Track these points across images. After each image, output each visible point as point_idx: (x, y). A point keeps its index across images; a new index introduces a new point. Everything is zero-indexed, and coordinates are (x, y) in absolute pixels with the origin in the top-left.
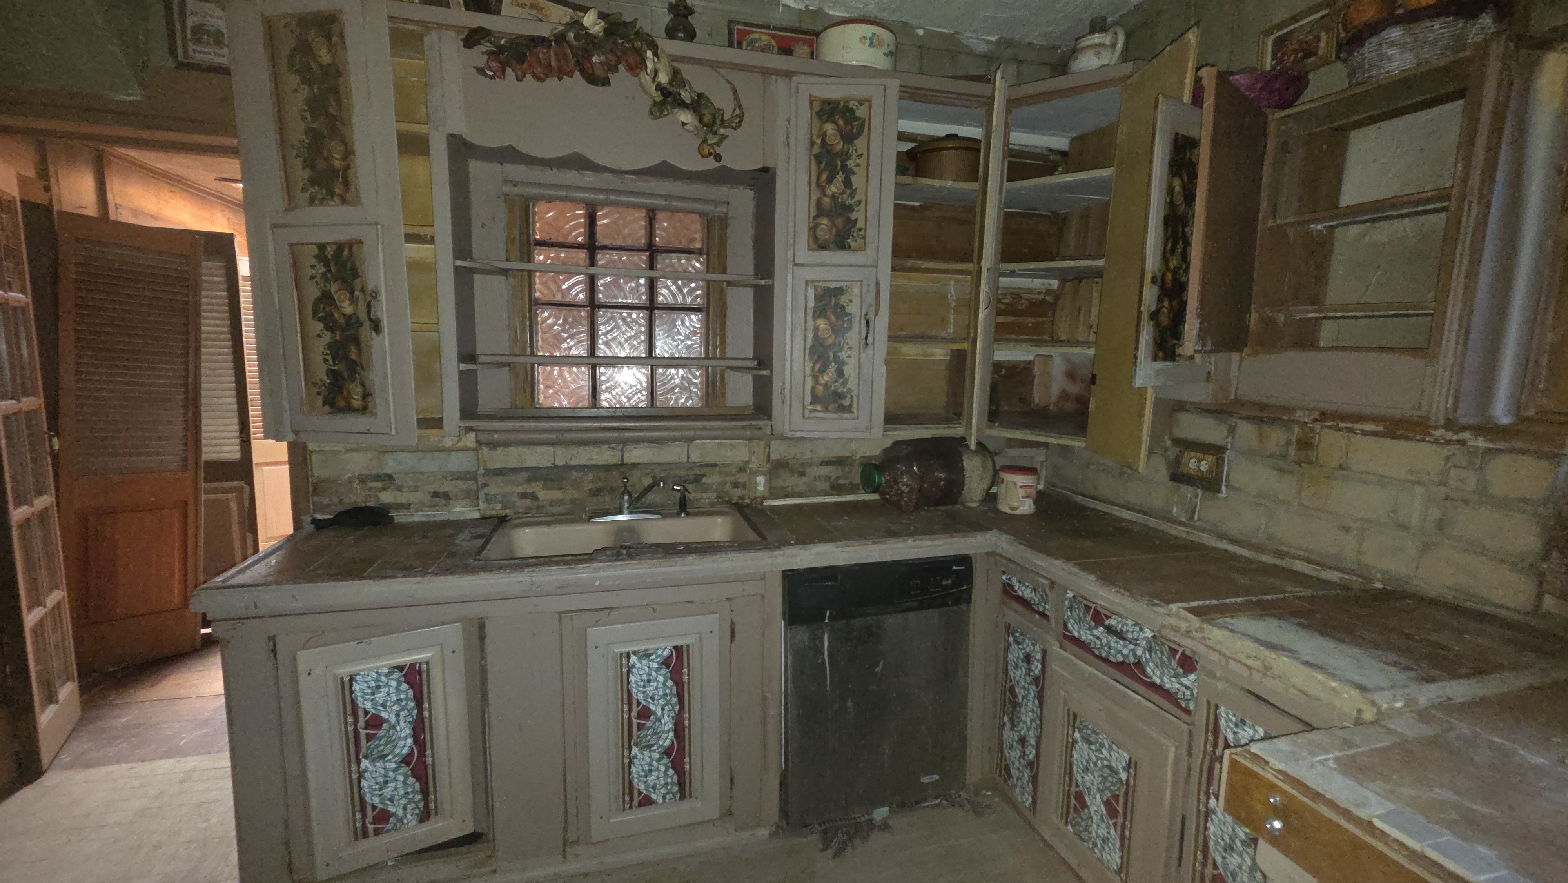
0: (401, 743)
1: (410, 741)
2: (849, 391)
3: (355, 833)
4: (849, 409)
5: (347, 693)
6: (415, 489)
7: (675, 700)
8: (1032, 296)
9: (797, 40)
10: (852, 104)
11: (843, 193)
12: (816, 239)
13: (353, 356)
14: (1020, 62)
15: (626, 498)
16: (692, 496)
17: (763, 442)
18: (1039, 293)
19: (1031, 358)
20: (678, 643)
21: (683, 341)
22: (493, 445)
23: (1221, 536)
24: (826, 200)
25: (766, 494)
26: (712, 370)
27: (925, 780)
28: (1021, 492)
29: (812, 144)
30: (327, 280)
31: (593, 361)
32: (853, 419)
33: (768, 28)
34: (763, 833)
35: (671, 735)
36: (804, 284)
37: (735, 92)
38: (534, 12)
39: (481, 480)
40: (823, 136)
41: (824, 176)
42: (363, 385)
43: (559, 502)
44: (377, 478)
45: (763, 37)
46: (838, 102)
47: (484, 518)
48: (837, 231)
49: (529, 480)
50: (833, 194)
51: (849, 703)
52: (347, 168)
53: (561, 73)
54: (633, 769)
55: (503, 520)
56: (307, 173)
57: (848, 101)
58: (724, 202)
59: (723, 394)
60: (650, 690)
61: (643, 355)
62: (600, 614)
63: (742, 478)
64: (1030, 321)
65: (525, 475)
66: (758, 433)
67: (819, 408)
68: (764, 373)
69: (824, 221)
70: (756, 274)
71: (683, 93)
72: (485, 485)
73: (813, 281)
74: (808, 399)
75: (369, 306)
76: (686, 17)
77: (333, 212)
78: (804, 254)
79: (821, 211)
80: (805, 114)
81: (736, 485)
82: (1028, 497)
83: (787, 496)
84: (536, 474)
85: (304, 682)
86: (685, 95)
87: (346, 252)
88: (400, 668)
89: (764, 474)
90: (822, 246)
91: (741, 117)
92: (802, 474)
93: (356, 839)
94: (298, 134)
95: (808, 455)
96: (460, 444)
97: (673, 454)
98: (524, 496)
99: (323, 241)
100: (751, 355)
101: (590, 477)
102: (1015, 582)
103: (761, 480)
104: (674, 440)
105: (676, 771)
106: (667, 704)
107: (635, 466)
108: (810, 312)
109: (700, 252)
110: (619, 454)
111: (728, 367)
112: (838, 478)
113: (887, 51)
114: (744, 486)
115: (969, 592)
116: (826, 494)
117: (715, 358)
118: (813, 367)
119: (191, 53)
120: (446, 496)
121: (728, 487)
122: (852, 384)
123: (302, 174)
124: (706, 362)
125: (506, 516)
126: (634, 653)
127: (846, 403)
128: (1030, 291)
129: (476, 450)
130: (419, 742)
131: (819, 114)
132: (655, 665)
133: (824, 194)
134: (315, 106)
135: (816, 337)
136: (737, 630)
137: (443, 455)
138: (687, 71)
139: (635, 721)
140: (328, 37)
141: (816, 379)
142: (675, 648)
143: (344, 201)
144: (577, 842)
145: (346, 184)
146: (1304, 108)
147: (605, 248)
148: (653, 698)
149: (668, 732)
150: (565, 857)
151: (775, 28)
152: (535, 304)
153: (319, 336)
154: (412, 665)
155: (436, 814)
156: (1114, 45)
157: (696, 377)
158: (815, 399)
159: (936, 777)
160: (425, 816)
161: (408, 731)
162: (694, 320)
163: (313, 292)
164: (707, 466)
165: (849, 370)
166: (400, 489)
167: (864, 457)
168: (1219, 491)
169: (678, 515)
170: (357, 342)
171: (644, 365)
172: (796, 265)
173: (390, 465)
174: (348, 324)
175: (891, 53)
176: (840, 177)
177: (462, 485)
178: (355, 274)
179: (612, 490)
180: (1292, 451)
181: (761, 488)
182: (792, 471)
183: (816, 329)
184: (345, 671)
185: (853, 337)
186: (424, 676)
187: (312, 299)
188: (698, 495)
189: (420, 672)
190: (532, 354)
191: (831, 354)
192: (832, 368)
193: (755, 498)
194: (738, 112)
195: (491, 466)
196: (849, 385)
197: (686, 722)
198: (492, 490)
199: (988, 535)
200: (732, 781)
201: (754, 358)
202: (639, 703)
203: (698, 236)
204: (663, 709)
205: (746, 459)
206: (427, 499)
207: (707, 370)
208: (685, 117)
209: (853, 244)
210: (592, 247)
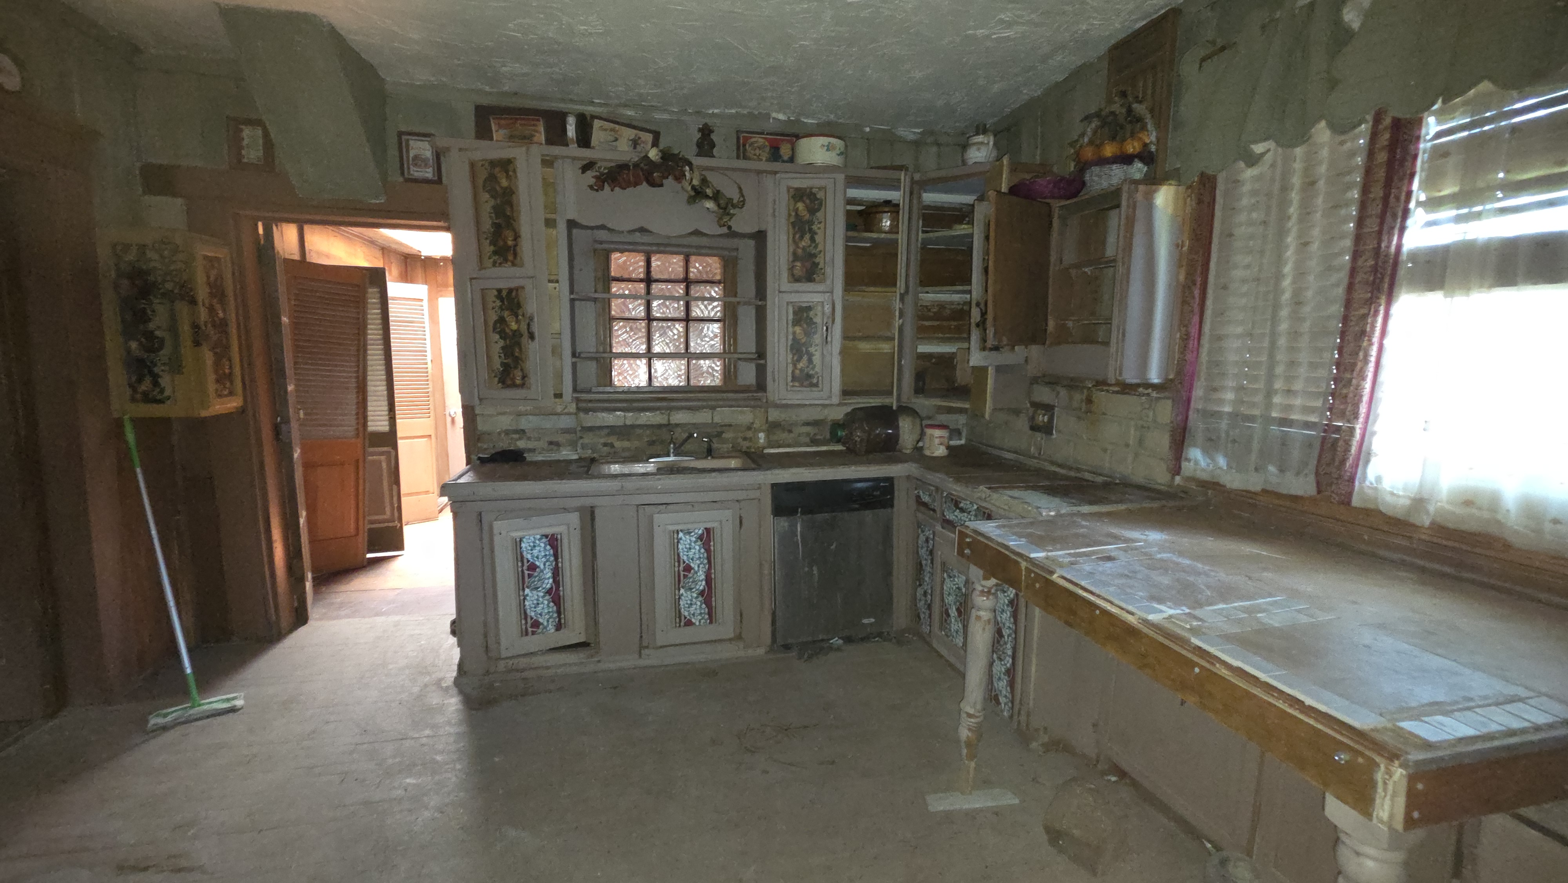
0: (546, 581)
1: (551, 581)
2: (817, 373)
3: (522, 633)
4: (816, 385)
5: (518, 548)
6: (539, 439)
7: (706, 561)
8: (953, 307)
9: (783, 140)
10: (814, 190)
11: (810, 246)
12: (793, 275)
13: (517, 354)
14: (939, 145)
15: (672, 446)
16: (715, 445)
17: (763, 410)
18: (959, 304)
19: (954, 350)
20: (709, 525)
21: (708, 342)
22: (587, 411)
23: (1053, 463)
24: (800, 251)
25: (766, 445)
26: (728, 361)
27: (865, 621)
28: (937, 441)
29: (790, 215)
30: (502, 310)
31: (650, 355)
32: (819, 391)
33: (762, 133)
34: (761, 651)
35: (704, 583)
36: (785, 305)
37: (740, 188)
38: (612, 133)
39: (579, 434)
40: (796, 210)
41: (797, 236)
42: (522, 370)
43: (628, 449)
44: (516, 431)
45: (760, 140)
46: (805, 189)
47: (580, 459)
48: (807, 270)
49: (608, 435)
50: (804, 246)
51: (815, 568)
52: (516, 246)
53: (636, 184)
54: (681, 603)
55: (593, 460)
56: (492, 248)
57: (811, 188)
58: (735, 249)
59: (736, 377)
60: (691, 554)
61: (683, 352)
62: (661, 507)
63: (749, 434)
64: (954, 323)
65: (606, 431)
66: (759, 403)
67: (797, 384)
68: (762, 362)
69: (798, 264)
70: (756, 297)
71: (707, 190)
72: (581, 438)
73: (791, 302)
74: (790, 379)
75: (529, 325)
76: (709, 135)
77: (507, 270)
78: (786, 286)
79: (796, 257)
80: (784, 198)
81: (745, 439)
82: (941, 444)
83: (779, 447)
84: (613, 430)
85: (497, 539)
86: (709, 192)
87: (514, 294)
88: (546, 536)
89: (763, 431)
90: (797, 280)
91: (744, 201)
92: (790, 431)
93: (522, 636)
94: (487, 225)
95: (794, 417)
96: (566, 411)
97: (703, 417)
98: (605, 445)
99: (501, 287)
100: (754, 351)
101: (648, 432)
102: (921, 493)
103: (762, 435)
104: (703, 407)
105: (707, 606)
106: (701, 564)
107: (677, 425)
108: (790, 323)
109: (719, 282)
110: (666, 418)
111: (740, 359)
112: (815, 434)
113: (838, 152)
114: (750, 439)
115: (892, 499)
116: (808, 446)
117: (730, 353)
118: (793, 358)
119: (412, 172)
120: (558, 444)
121: (740, 440)
122: (818, 369)
123: (489, 249)
124: (726, 356)
125: (594, 458)
126: (681, 531)
127: (815, 381)
128: (952, 303)
129: (576, 414)
130: (556, 581)
131: (794, 197)
132: (694, 539)
133: (798, 247)
134: (498, 211)
135: (794, 339)
136: (744, 521)
137: (556, 417)
138: (711, 177)
139: (682, 573)
140: (507, 172)
141: (795, 365)
142: (706, 529)
143: (514, 265)
144: (647, 647)
145: (515, 255)
146: (1083, 198)
147: (657, 281)
148: (692, 559)
149: (702, 581)
150: (640, 656)
151: (767, 134)
152: (612, 319)
153: (496, 342)
154: (553, 535)
155: (565, 627)
156: (988, 143)
157: (718, 366)
158: (794, 379)
159: (873, 620)
160: (559, 627)
161: (550, 575)
162: (716, 328)
163: (493, 317)
164: (726, 425)
165: (817, 359)
166: (529, 439)
167: (834, 420)
168: (1052, 434)
169: (706, 458)
170: (519, 344)
171: (684, 358)
172: (780, 292)
173: (524, 423)
174: (514, 335)
175: (841, 154)
176: (808, 236)
177: (567, 436)
178: (519, 306)
179: (662, 442)
180: (1084, 405)
181: (762, 441)
182: (783, 430)
183: (794, 333)
184: (517, 534)
185: (817, 339)
186: (559, 541)
187: (493, 322)
188: (720, 446)
189: (557, 539)
190: (611, 351)
191: (804, 349)
192: (805, 358)
193: (758, 447)
194: (742, 199)
195: (584, 425)
196: (816, 369)
197: (713, 576)
198: (586, 441)
199: (906, 465)
200: (741, 615)
201: (756, 353)
202: (684, 562)
203: (718, 271)
204: (699, 567)
205: (751, 421)
206: (546, 445)
207: (725, 360)
208: (710, 205)
209: (817, 279)
210: (649, 280)
